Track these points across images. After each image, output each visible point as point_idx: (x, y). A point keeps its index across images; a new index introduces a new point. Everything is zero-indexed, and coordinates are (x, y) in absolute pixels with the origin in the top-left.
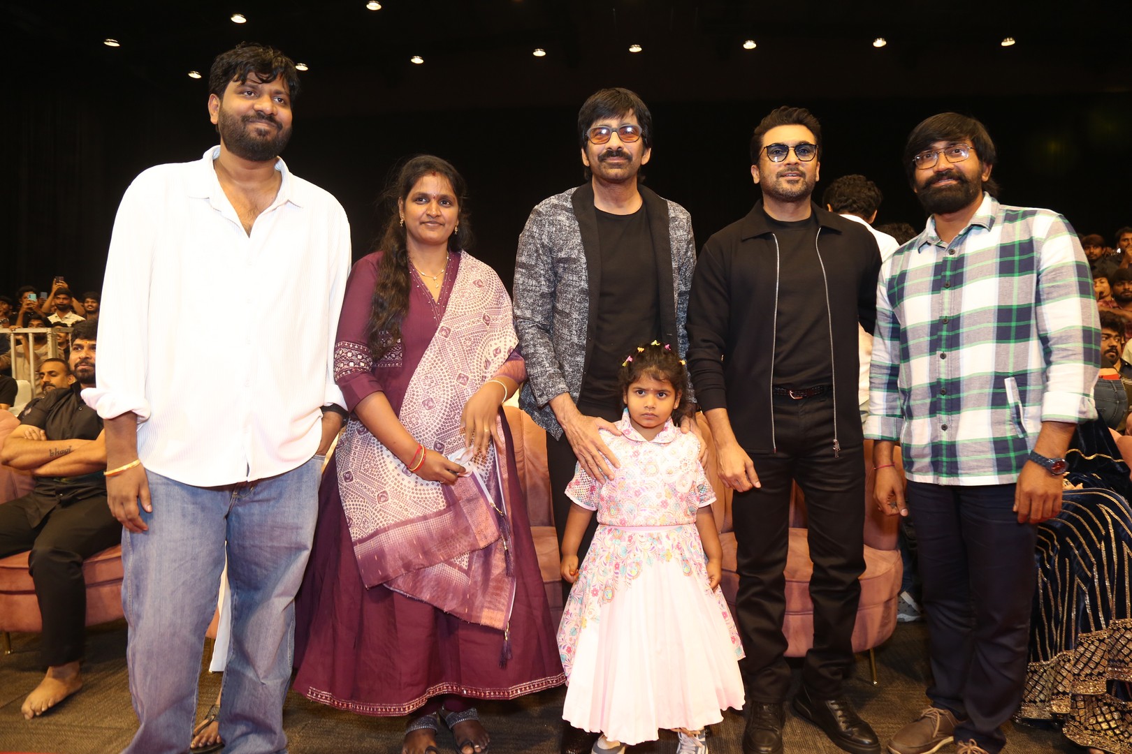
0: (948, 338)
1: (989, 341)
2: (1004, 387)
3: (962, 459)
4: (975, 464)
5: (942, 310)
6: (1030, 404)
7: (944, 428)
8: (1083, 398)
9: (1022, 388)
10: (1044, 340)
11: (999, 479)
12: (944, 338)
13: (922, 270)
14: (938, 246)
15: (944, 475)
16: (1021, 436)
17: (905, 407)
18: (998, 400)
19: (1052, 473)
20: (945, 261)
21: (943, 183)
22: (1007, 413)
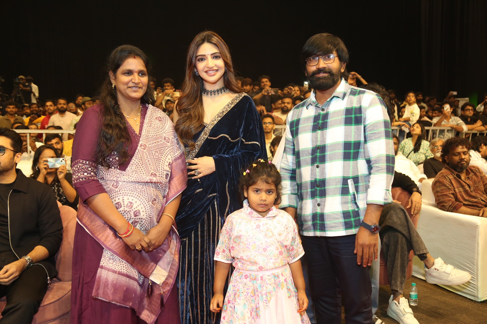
0: (320, 157)
1: (340, 160)
2: (348, 185)
3: (327, 222)
4: (334, 225)
5: (317, 141)
6: (361, 193)
7: (319, 205)
8: (386, 192)
9: (356, 185)
10: (369, 162)
11: (346, 232)
12: (318, 157)
13: (307, 119)
14: (316, 106)
15: (318, 231)
16: (356, 210)
17: (299, 194)
18: (345, 191)
19: (372, 233)
20: (319, 115)
21: (322, 75)
22: (349, 198)
